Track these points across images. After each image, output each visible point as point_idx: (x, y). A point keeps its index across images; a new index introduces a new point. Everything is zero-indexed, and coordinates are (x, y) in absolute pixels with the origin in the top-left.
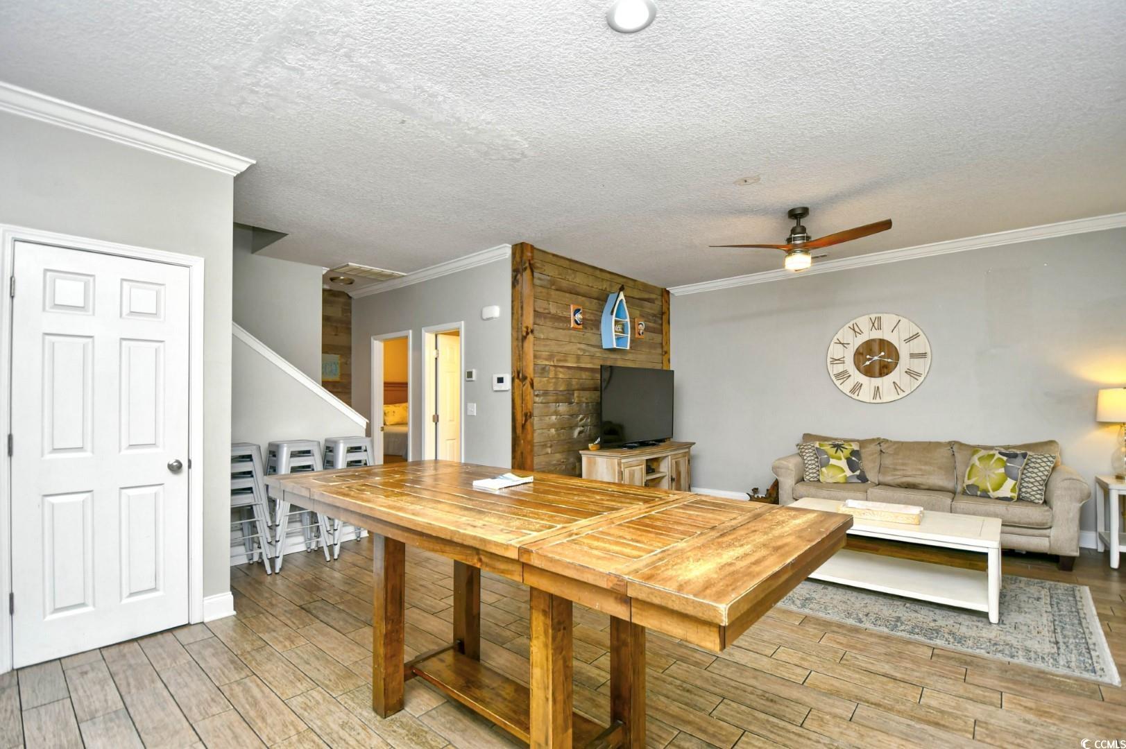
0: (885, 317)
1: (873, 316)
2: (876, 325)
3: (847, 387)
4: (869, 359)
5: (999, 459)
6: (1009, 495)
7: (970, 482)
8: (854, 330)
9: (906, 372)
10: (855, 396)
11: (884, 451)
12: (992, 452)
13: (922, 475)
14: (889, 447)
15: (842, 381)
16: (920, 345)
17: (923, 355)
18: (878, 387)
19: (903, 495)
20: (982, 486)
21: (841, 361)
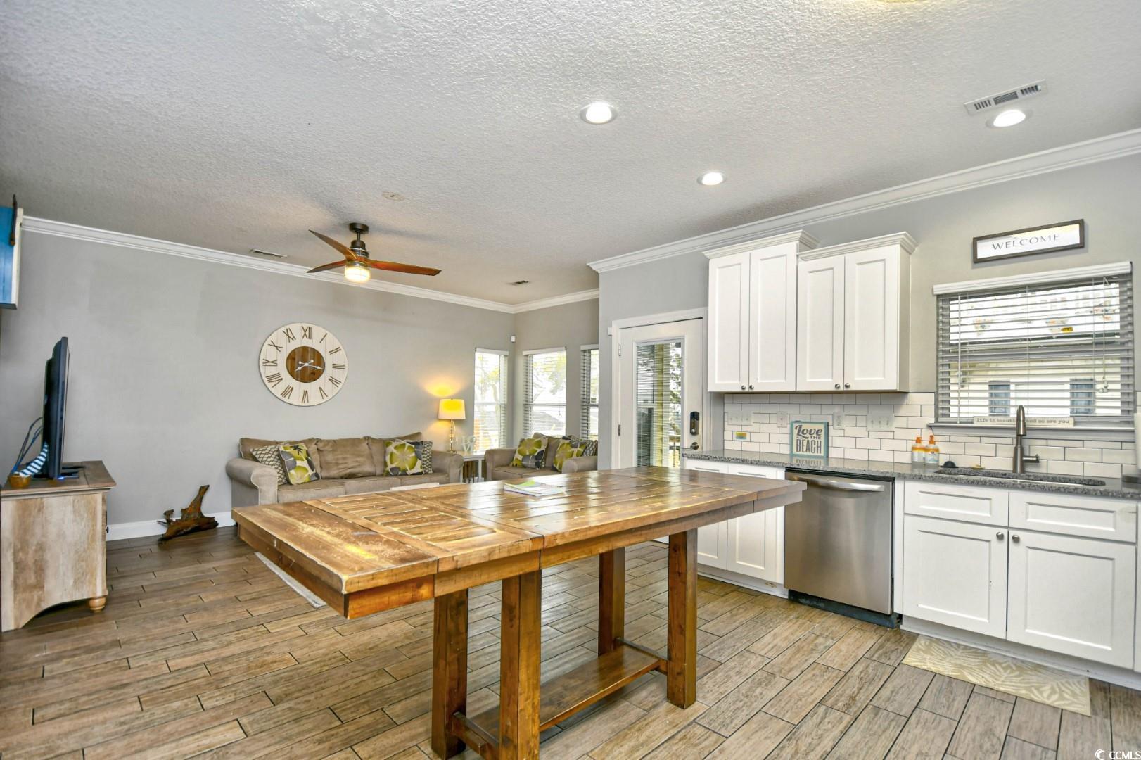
0: (314, 328)
1: (305, 326)
2: (307, 333)
3: (278, 390)
4: (301, 365)
5: (409, 447)
6: (420, 470)
7: (393, 466)
8: (288, 335)
9: (330, 379)
10: (286, 399)
11: (321, 449)
12: (403, 442)
13: (359, 465)
14: (325, 446)
15: (274, 383)
16: (341, 358)
17: (342, 367)
18: (307, 392)
19: (371, 482)
20: (402, 468)
21: (274, 363)
